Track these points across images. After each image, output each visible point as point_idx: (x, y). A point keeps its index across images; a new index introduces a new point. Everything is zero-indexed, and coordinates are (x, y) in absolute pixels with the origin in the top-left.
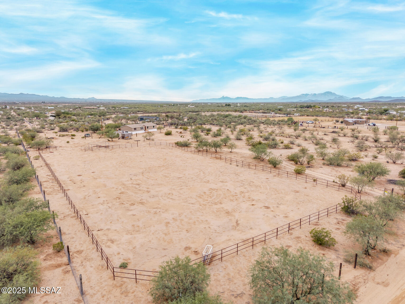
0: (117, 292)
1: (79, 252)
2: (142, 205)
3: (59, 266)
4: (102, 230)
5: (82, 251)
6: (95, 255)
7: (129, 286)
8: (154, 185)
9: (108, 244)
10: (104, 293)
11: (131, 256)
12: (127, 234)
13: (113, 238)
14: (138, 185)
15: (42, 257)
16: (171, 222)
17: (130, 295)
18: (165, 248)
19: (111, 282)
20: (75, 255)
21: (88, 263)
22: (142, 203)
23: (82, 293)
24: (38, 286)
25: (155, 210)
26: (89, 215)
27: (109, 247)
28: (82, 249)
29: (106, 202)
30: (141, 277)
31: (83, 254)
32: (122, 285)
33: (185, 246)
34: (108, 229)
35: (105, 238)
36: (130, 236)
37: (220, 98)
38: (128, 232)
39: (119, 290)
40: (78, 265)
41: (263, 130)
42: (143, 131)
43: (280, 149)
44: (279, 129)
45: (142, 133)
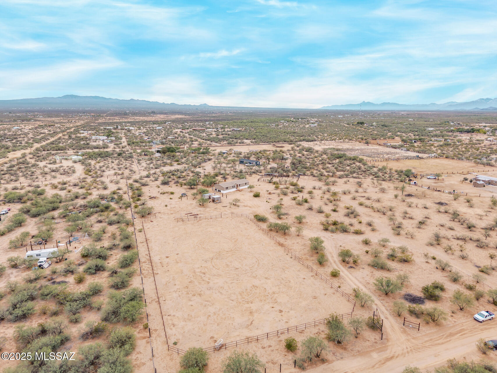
0: (168, 358)
1: (156, 330)
2: (199, 297)
3: (144, 338)
4: (170, 315)
5: (157, 330)
6: (163, 334)
7: (175, 356)
8: (215, 275)
9: (171, 327)
10: (163, 357)
11: (181, 337)
12: (183, 321)
13: (176, 323)
14: (204, 273)
15: (138, 330)
16: (212, 315)
17: (174, 361)
18: (200, 335)
19: (167, 352)
20: (153, 332)
21: (159, 338)
22: (200, 295)
23: (153, 356)
24: (134, 349)
25: (206, 303)
26: (166, 301)
27: (171, 329)
28: (157, 328)
29: (178, 290)
30: (181, 353)
31: (157, 332)
32: (171, 355)
33: (211, 336)
34: (174, 316)
35: (170, 322)
36: (184, 323)
37: (359, 103)
38: (185, 320)
39: (169, 357)
40: (153, 339)
41: (362, 192)
42: (235, 189)
43: (351, 233)
44: (380, 192)
45: (234, 192)
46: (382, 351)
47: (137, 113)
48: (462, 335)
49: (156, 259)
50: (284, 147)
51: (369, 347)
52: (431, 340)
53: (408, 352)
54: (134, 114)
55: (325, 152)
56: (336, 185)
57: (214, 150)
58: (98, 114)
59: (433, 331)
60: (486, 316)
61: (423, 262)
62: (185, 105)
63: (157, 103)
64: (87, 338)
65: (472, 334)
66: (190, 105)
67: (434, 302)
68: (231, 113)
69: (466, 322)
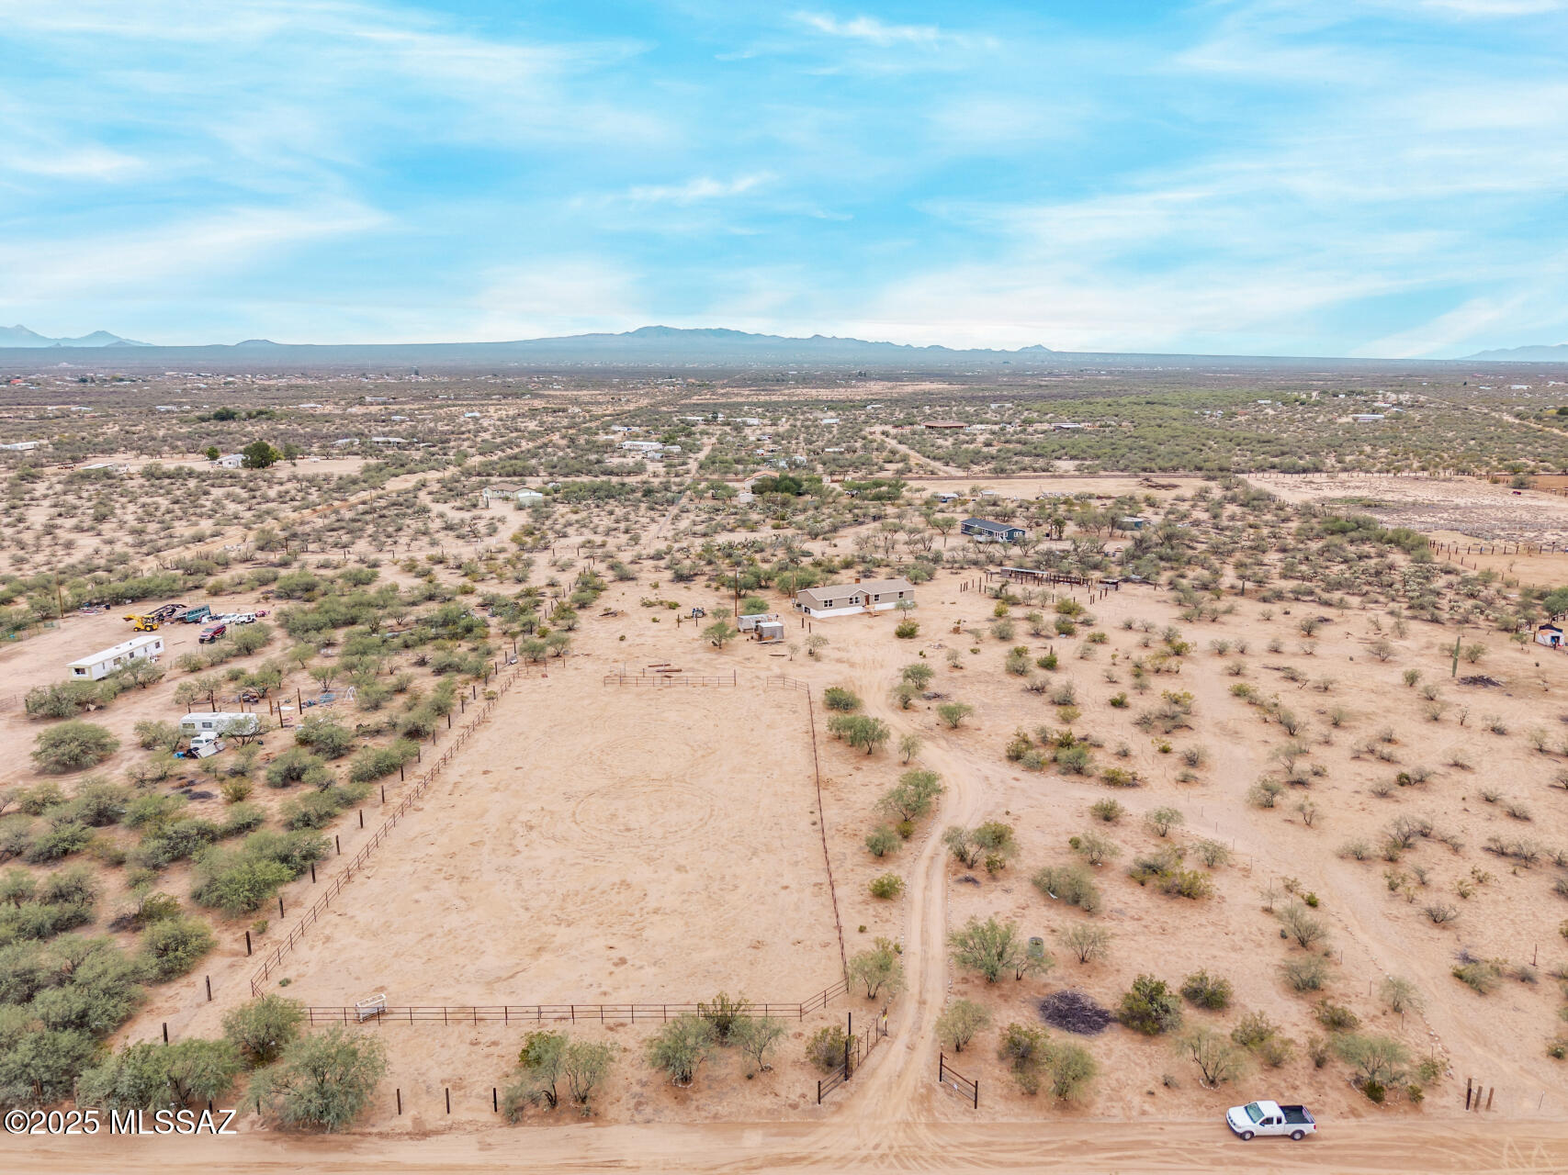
2: (456, 884)
3: (235, 955)
4: (345, 914)
9: (317, 943)
12: (357, 935)
13: (337, 935)
20: (269, 945)
22: (463, 880)
25: (458, 901)
27: (313, 947)
36: (356, 939)
40: (252, 961)
41: (1295, 655)
42: (858, 609)
43: (1092, 780)
44: (1371, 660)
45: (851, 617)
46: (787, 1134)
47: (815, 377)
48: (1112, 1158)
49: (452, 774)
50: (1175, 486)
51: (759, 1112)
52: (988, 1144)
53: (865, 1159)
54: (805, 380)
55: (1306, 511)
56: (1223, 623)
57: (918, 490)
58: (706, 379)
59: (1026, 1120)
60: (1269, 1121)
61: (1254, 908)
62: (974, 351)
63: (888, 345)
64: (125, 928)
65: (1162, 1166)
66: (989, 351)
67: (1139, 1037)
68: (1110, 373)
69: (1186, 1124)
